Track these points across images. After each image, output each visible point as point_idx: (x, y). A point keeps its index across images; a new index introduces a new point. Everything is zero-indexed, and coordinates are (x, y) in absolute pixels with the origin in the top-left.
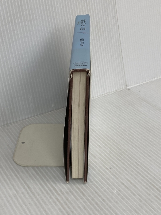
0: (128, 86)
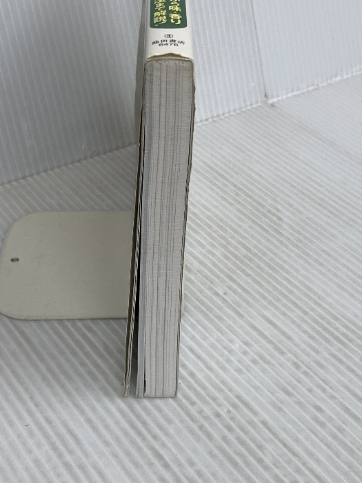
0: (270, 97)
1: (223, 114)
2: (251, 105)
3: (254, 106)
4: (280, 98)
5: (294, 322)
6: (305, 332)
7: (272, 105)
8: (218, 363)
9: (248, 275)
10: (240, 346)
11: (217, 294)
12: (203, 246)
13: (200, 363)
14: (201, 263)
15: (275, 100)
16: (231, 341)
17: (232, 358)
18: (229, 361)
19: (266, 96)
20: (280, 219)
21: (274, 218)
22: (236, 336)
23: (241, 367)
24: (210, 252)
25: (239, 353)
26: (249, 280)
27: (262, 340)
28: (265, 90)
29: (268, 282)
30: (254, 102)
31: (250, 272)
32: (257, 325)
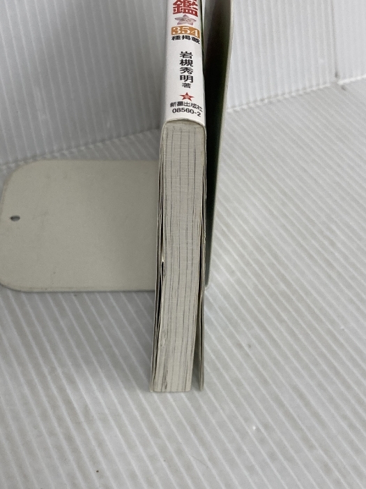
1: (283, 94)
2: (318, 85)
3: (321, 87)
4: (353, 79)
5: (331, 400)
6: (345, 417)
7: (343, 88)
8: (225, 452)
9: (282, 321)
10: (258, 429)
11: (239, 346)
12: (232, 273)
13: (201, 450)
14: (227, 297)
15: (347, 81)
16: (247, 419)
17: (245, 448)
18: (239, 451)
19: (336, 75)
20: (333, 244)
21: (326, 243)
22: (255, 413)
23: (254, 463)
24: (239, 282)
25: (254, 440)
26: (283, 330)
27: (287, 424)
28: (336, 68)
29: (307, 335)
30: (321, 81)
31: (285, 318)
32: (283, 399)
